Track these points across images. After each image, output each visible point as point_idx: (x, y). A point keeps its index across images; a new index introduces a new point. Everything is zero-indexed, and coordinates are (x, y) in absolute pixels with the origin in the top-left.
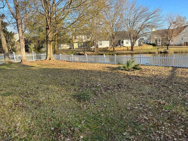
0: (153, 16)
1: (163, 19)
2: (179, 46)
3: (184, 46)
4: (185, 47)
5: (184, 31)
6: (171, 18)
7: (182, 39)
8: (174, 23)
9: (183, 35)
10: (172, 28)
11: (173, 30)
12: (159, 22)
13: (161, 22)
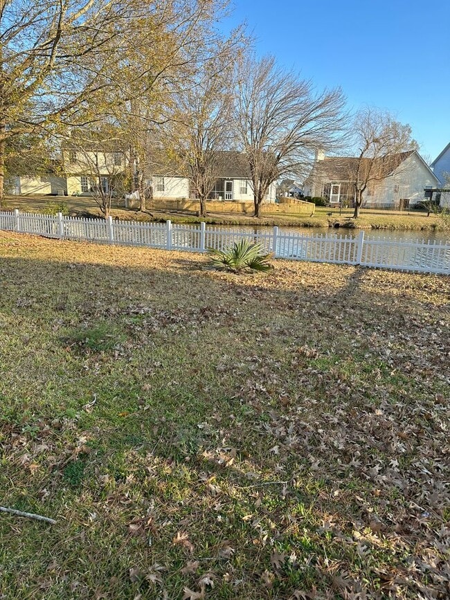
0: (319, 112)
1: (346, 126)
2: (387, 209)
3: (399, 210)
4: (401, 212)
5: (402, 166)
6: (369, 124)
7: (396, 191)
8: (376, 141)
9: (398, 177)
10: (369, 155)
11: (371, 162)
12: (337, 135)
13: (341, 133)
